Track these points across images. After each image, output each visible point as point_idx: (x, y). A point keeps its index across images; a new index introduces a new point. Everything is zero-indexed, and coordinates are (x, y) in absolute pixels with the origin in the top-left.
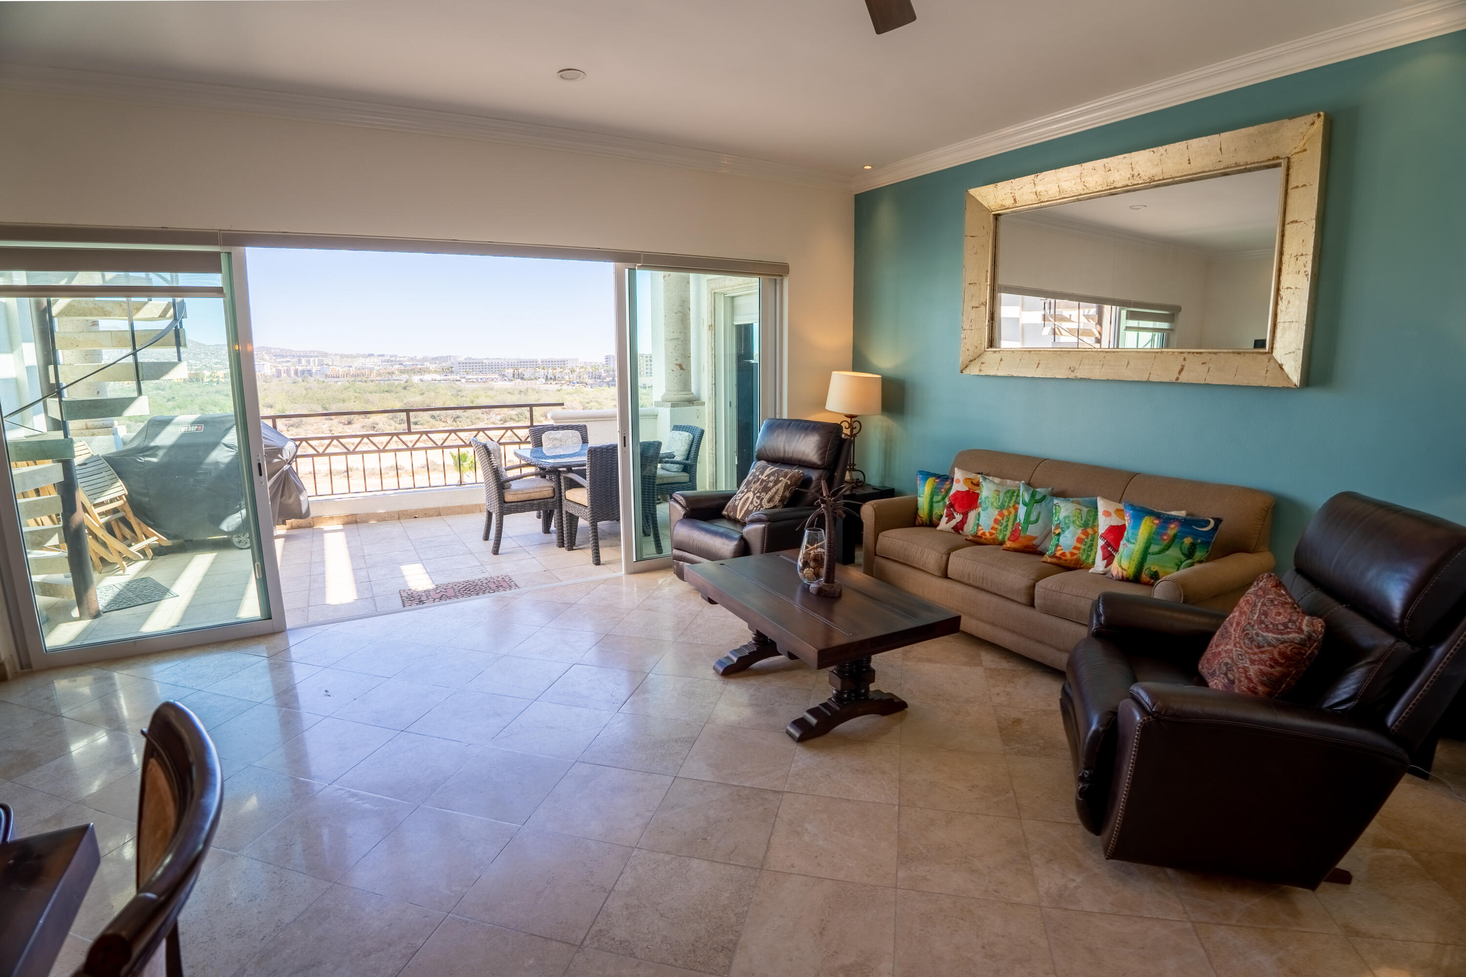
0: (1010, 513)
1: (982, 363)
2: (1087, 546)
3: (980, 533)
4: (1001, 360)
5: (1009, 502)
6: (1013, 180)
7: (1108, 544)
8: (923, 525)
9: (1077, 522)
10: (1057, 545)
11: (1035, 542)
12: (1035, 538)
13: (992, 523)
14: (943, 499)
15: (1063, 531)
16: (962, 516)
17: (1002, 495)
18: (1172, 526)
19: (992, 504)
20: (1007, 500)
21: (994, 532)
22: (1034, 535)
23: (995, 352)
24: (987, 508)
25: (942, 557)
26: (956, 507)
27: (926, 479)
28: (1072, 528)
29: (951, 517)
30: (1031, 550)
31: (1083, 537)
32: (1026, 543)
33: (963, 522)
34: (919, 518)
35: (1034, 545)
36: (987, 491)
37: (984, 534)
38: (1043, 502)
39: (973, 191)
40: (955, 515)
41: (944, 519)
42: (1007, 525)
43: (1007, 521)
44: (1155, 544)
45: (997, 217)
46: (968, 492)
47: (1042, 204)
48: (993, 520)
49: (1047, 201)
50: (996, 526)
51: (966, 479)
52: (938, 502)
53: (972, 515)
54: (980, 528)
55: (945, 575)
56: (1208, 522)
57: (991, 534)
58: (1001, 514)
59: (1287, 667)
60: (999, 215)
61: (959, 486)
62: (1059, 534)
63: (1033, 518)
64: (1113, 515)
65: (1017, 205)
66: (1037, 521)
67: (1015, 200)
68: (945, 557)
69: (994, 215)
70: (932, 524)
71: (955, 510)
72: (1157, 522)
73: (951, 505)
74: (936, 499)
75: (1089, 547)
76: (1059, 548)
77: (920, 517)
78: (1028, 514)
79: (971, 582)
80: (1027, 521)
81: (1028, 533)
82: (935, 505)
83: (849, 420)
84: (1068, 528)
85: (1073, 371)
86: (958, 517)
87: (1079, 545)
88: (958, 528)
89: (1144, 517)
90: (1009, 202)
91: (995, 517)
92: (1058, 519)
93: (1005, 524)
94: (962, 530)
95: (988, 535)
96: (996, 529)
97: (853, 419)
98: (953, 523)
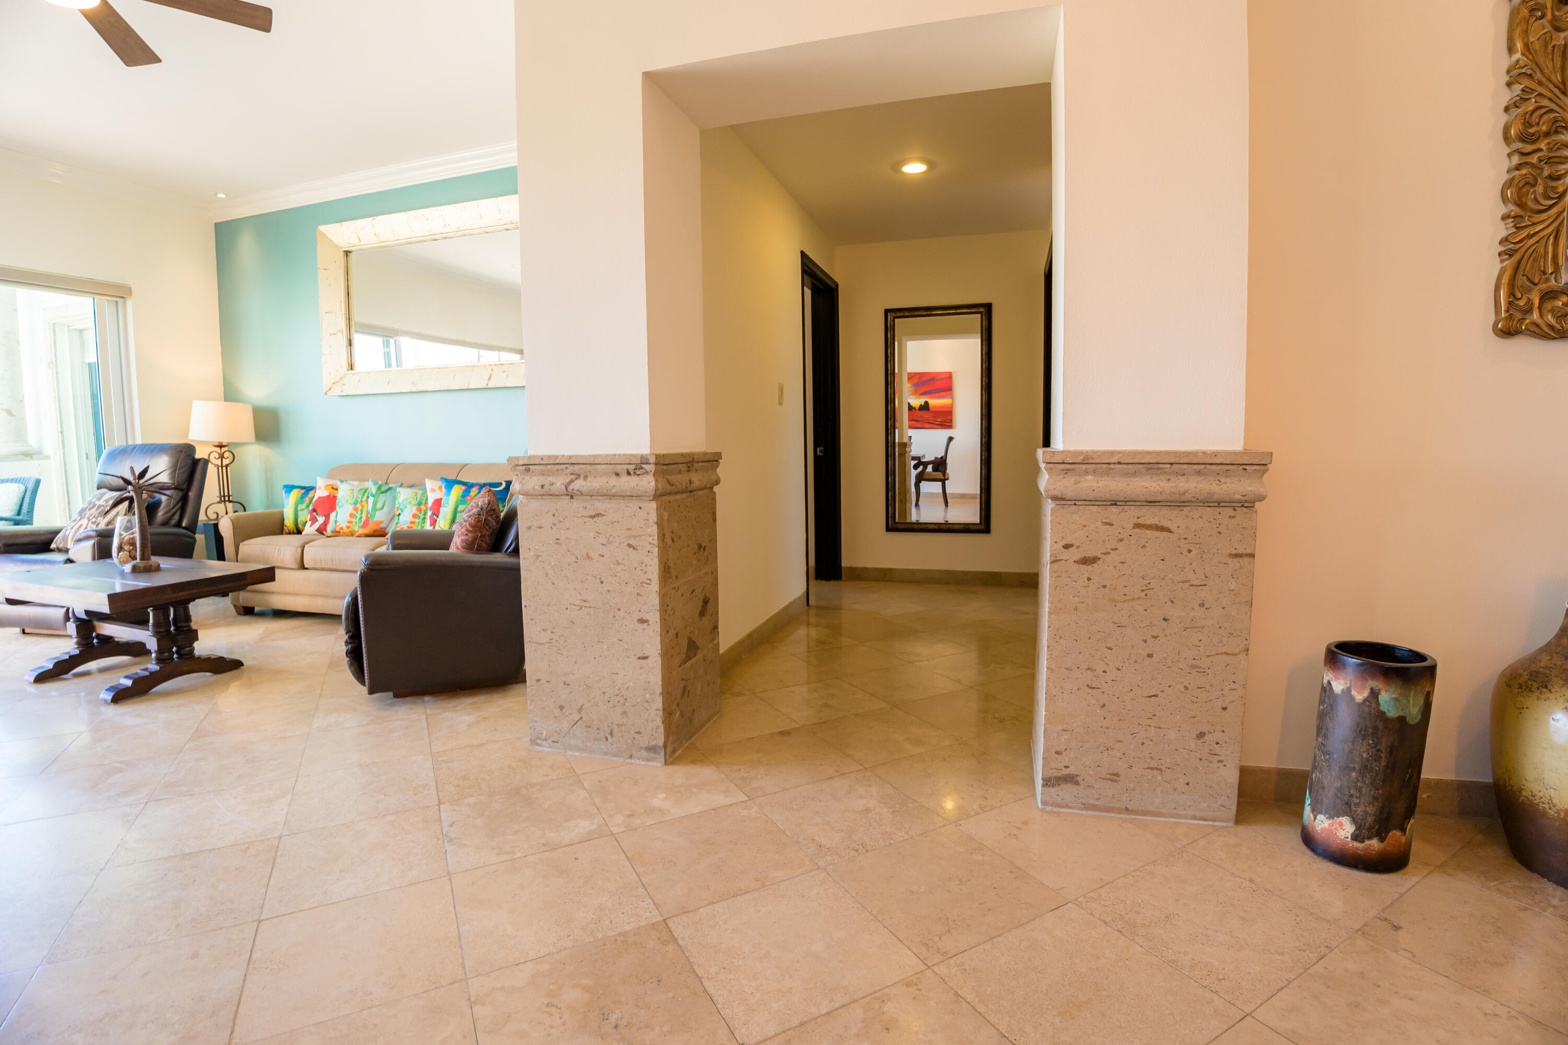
0: (363, 506)
1: (344, 385)
2: (420, 520)
3: (338, 529)
4: (359, 381)
5: (362, 498)
6: (354, 221)
7: (433, 514)
8: (290, 533)
9: (413, 502)
10: (397, 523)
11: (383, 525)
12: (382, 522)
13: (348, 518)
14: (308, 506)
15: (402, 511)
16: (324, 518)
17: (356, 493)
18: (474, 489)
19: (347, 501)
20: (360, 496)
21: (350, 525)
22: (380, 520)
23: (354, 374)
24: (343, 505)
25: (297, 550)
26: (319, 511)
27: (290, 491)
28: (409, 507)
29: (314, 520)
30: (380, 533)
31: (417, 513)
32: (375, 527)
33: (325, 524)
34: (285, 528)
35: (381, 528)
36: (345, 493)
37: (342, 528)
38: (388, 493)
39: (322, 228)
40: (318, 517)
41: (309, 523)
42: (361, 517)
43: (361, 514)
44: (461, 504)
45: (347, 253)
46: (328, 497)
47: (382, 244)
48: (349, 514)
49: (385, 242)
50: (352, 520)
51: (327, 485)
52: (303, 510)
53: (333, 515)
54: (338, 524)
55: (302, 567)
56: (501, 484)
57: (348, 527)
58: (356, 509)
59: (475, 533)
60: (350, 252)
61: (321, 492)
62: (399, 515)
63: (379, 506)
64: (437, 491)
65: (362, 243)
66: (382, 508)
67: (359, 238)
68: (300, 550)
69: (345, 251)
70: (299, 532)
71: (317, 514)
72: (463, 488)
73: (314, 510)
74: (300, 507)
75: (422, 520)
76: (398, 525)
77: (286, 526)
78: (375, 504)
79: (324, 566)
80: (375, 509)
81: (376, 519)
82: (300, 513)
83: (218, 449)
84: (406, 507)
85: (415, 386)
86: (321, 520)
87: (414, 520)
88: (321, 531)
89: (453, 486)
90: (355, 241)
91: (350, 512)
92: (399, 503)
93: (359, 516)
94: (326, 531)
95: (345, 529)
96: (351, 522)
97: (223, 449)
98: (317, 525)
